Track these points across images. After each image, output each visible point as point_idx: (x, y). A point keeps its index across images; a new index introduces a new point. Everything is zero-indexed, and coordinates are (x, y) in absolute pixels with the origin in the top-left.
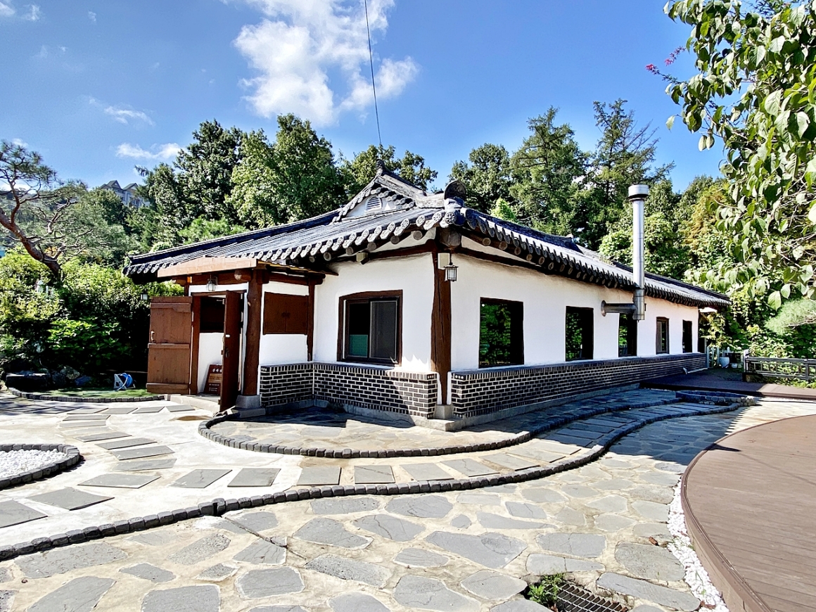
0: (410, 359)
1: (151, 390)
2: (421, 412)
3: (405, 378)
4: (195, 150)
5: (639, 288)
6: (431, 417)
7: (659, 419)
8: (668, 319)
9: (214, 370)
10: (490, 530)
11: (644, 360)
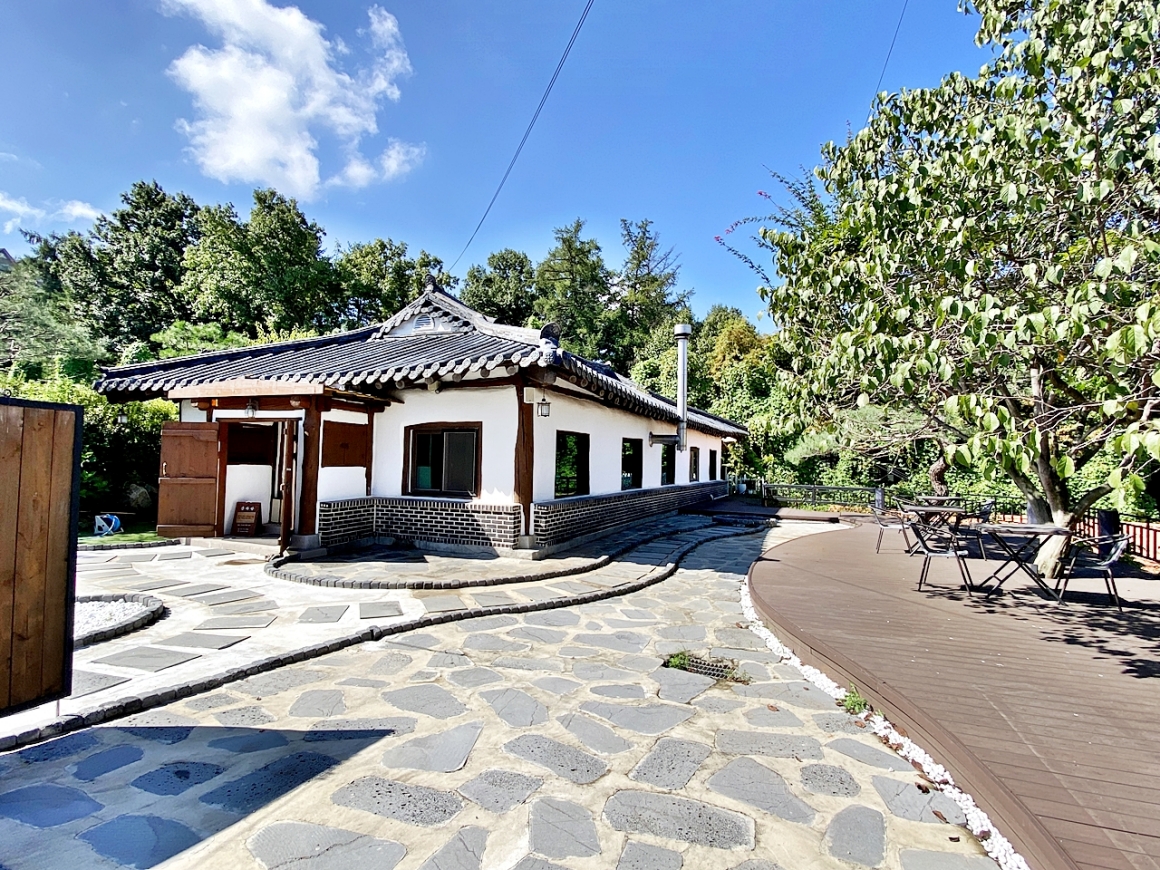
0: (491, 492)
1: (163, 533)
2: (506, 543)
3: (489, 510)
4: (124, 218)
5: (683, 421)
6: (516, 547)
7: (707, 540)
8: (698, 449)
9: (243, 508)
10: (619, 630)
11: (682, 488)
